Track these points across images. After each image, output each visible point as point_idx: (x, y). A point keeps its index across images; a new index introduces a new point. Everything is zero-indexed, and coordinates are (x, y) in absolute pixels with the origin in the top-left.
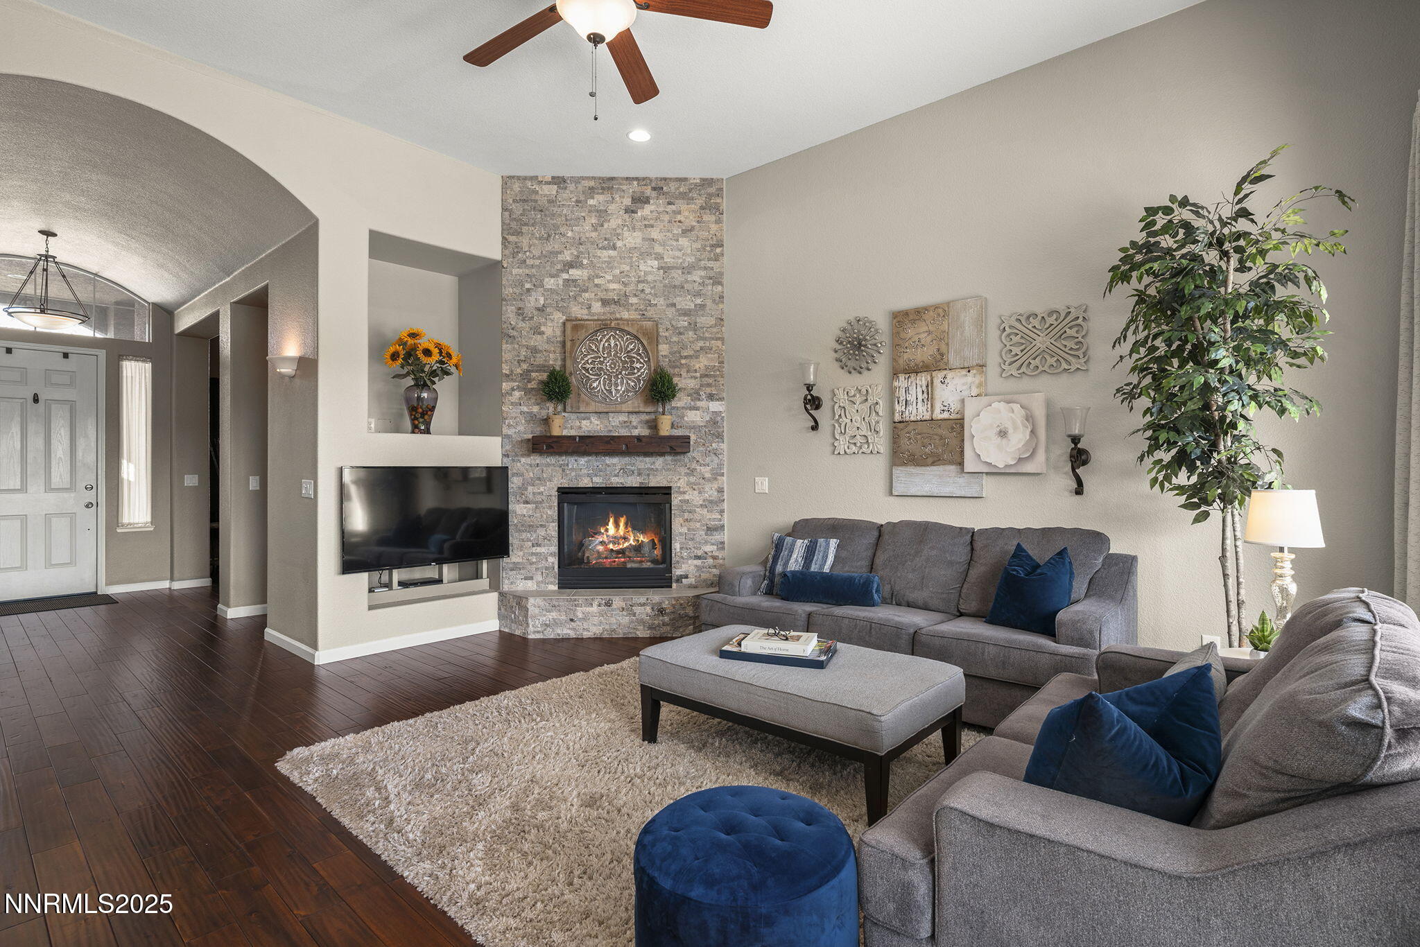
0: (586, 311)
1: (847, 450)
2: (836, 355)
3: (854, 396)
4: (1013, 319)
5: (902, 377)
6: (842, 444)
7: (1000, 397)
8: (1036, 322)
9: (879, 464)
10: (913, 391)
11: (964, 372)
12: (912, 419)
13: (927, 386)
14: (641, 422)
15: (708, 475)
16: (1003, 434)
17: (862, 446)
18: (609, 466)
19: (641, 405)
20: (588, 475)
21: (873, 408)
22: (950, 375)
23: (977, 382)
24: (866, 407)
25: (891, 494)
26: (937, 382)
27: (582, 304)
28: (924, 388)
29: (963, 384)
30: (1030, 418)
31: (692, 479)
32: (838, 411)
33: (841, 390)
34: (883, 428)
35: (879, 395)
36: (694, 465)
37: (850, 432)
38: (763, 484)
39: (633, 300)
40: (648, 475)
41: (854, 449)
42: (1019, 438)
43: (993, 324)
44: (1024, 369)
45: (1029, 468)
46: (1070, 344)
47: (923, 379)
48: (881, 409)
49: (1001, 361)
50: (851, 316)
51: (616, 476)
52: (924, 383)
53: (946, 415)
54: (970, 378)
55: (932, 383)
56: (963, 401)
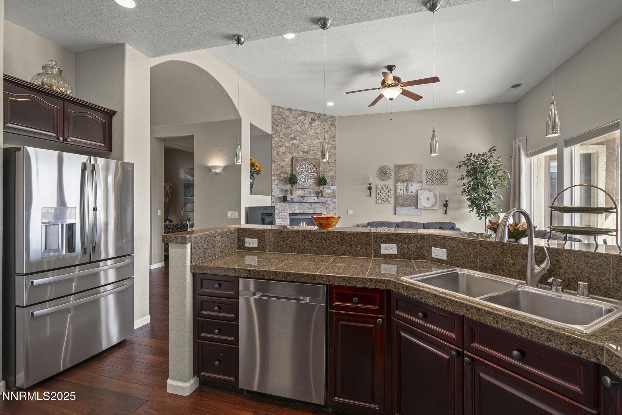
0: (298, 155)
1: (381, 202)
2: (377, 175)
3: (384, 187)
4: (430, 170)
5: (399, 183)
6: (379, 200)
7: (428, 190)
8: (436, 172)
9: (391, 206)
10: (402, 187)
11: (417, 183)
12: (402, 194)
13: (407, 186)
14: (313, 192)
15: (331, 209)
16: (428, 199)
17: (386, 201)
18: (304, 206)
19: (315, 187)
20: (298, 209)
21: (389, 191)
22: (413, 183)
23: (421, 186)
24: (387, 190)
25: (395, 214)
26: (409, 185)
27: (297, 152)
28: (406, 186)
29: (417, 186)
30: (435, 195)
31: (327, 210)
32: (378, 191)
33: (379, 185)
34: (393, 196)
35: (392, 187)
36: (328, 206)
37: (382, 197)
38: (351, 212)
39: (312, 152)
40: (316, 209)
41: (383, 202)
42: (432, 200)
43: (424, 171)
44: (432, 183)
45: (435, 208)
46: (444, 178)
47: (405, 184)
48: (392, 191)
49: (426, 181)
50: (382, 164)
51: (306, 209)
52: (406, 185)
53: (412, 194)
54: (419, 185)
55: (408, 185)
56: (417, 191)
